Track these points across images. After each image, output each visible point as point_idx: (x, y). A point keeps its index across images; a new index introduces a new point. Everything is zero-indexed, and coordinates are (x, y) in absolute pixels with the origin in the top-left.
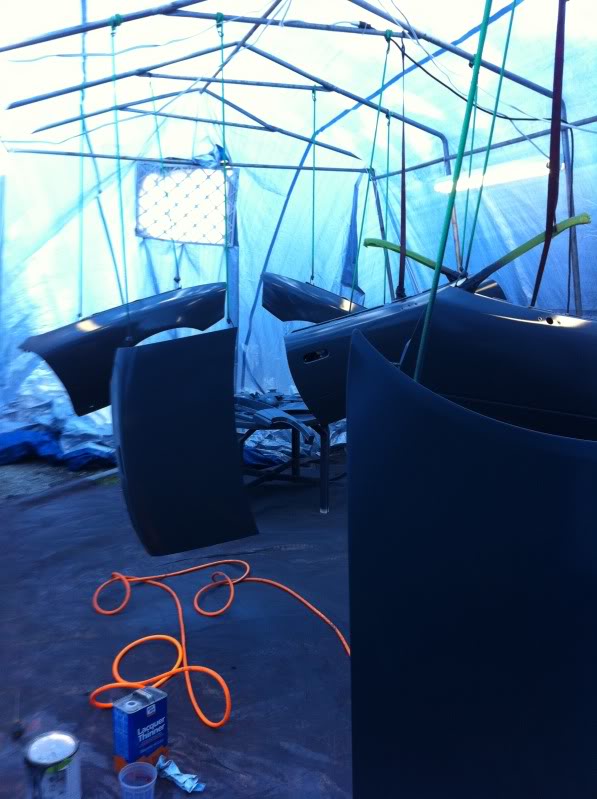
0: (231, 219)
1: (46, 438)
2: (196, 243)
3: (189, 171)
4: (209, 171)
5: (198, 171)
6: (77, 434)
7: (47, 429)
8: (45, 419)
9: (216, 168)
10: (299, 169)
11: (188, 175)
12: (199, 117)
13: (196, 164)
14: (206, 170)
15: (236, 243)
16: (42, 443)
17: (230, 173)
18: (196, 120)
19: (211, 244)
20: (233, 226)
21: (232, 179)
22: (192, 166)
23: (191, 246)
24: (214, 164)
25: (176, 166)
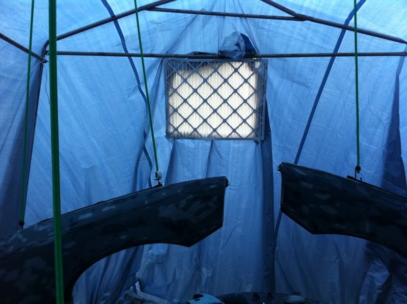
3: (216, 66)
10: (334, 55)
13: (221, 56)
17: (257, 65)
20: (263, 118)
21: (260, 70)
25: (203, 60)
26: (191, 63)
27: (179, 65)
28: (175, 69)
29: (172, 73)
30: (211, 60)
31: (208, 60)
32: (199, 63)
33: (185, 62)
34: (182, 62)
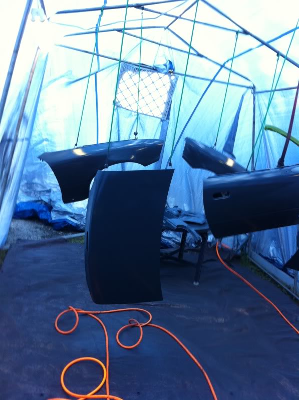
0: (169, 104)
1: (45, 209)
2: (146, 115)
3: (150, 73)
4: (161, 75)
5: (155, 74)
6: (60, 211)
7: (46, 204)
8: (45, 199)
9: (166, 73)
10: (212, 81)
11: (149, 75)
12: (162, 43)
13: (155, 69)
14: (160, 74)
15: (168, 118)
16: (42, 211)
17: (173, 77)
18: (160, 45)
19: (154, 116)
21: (173, 81)
22: (152, 70)
23: (143, 116)
24: (165, 71)
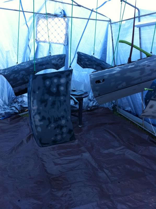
3: (53, 18)
5: (56, 18)
9: (62, 17)
14: (59, 18)
21: (67, 21)
25: (49, 16)
26: (46, 16)
27: (41, 17)
28: (40, 18)
29: (39, 19)
30: (52, 16)
31: (51, 16)
32: (48, 17)
33: (43, 16)
34: (42, 16)
